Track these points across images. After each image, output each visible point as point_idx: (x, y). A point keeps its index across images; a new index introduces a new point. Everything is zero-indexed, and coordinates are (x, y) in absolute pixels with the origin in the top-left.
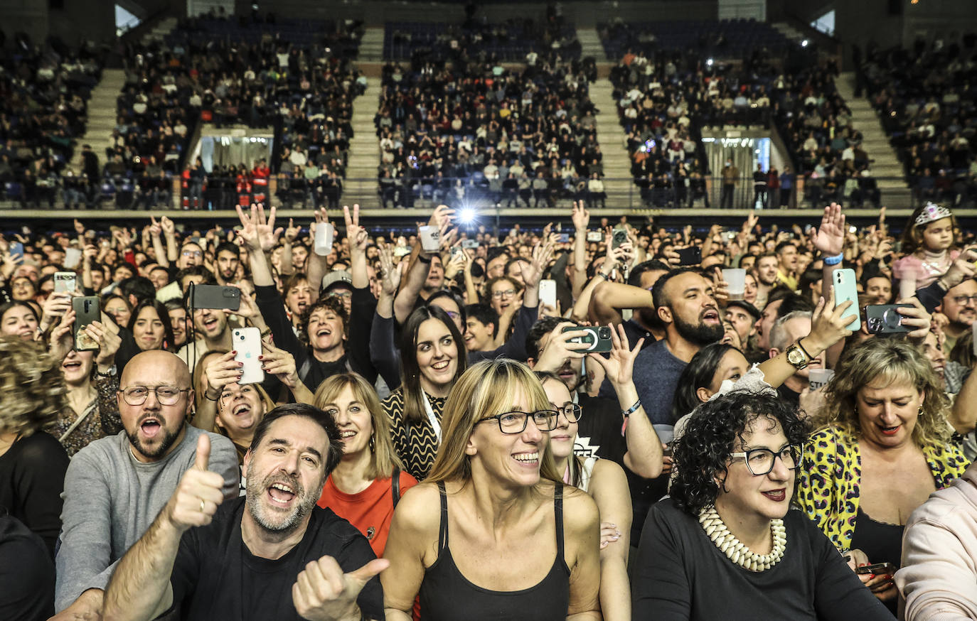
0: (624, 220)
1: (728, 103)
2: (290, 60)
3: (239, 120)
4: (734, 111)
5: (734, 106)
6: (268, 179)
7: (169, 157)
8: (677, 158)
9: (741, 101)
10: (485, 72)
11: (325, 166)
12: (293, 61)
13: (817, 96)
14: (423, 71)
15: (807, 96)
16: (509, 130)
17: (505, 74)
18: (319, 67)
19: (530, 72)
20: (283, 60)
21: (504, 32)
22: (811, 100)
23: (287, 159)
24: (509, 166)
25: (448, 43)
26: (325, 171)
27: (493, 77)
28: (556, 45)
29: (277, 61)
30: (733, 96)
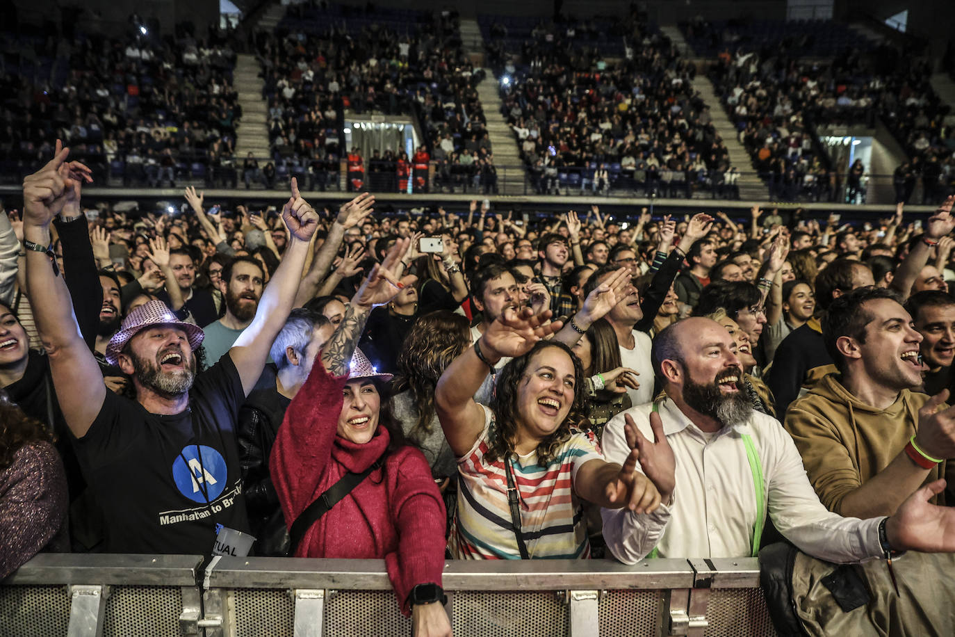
0: (775, 212)
1: (830, 102)
2: (410, 51)
3: (377, 106)
4: (838, 111)
5: (837, 105)
6: (428, 164)
7: (329, 141)
8: (794, 154)
9: (844, 101)
10: (591, 66)
11: (476, 153)
12: (413, 51)
13: (918, 97)
14: (532, 64)
15: (908, 96)
16: (633, 123)
17: (610, 68)
18: (435, 57)
19: (630, 67)
20: (404, 49)
21: (593, 28)
22: (911, 101)
23: (439, 146)
24: (645, 158)
25: (543, 37)
26: (476, 158)
27: (599, 72)
28: (646, 42)
29: (399, 49)
30: (836, 96)
